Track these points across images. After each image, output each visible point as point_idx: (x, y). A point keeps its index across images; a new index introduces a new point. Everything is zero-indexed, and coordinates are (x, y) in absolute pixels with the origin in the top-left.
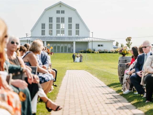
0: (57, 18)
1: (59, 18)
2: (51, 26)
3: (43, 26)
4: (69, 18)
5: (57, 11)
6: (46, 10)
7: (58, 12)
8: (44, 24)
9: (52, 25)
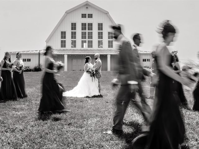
0: (82, 24)
1: (85, 24)
2: (74, 35)
3: (63, 34)
4: (99, 24)
5: (82, 15)
6: (68, 13)
7: (84, 16)
8: (65, 33)
9: (75, 33)
